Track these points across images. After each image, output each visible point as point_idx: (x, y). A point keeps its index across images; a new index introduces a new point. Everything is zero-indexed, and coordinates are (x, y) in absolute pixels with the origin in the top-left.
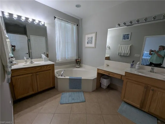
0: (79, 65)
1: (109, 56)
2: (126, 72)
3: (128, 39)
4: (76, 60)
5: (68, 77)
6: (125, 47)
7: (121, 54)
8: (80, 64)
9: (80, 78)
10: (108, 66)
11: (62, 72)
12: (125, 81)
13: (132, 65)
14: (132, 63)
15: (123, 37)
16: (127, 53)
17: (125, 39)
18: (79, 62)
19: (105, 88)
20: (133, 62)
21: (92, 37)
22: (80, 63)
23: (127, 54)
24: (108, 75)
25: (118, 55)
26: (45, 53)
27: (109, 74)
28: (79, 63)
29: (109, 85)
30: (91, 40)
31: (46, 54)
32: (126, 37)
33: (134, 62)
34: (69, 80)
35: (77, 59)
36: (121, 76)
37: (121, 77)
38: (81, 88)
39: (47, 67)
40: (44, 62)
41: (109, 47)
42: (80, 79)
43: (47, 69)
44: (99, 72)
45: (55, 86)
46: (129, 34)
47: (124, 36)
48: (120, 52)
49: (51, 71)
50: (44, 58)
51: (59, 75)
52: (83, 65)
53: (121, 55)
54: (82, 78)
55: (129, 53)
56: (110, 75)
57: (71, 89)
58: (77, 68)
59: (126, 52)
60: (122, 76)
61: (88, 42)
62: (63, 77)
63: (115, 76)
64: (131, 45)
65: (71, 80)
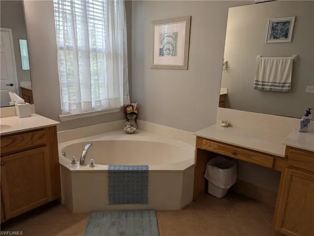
0: (133, 122)
1: (226, 93)
2: (288, 148)
3: (286, 36)
4: (125, 108)
5: (105, 168)
6: (277, 63)
7: (263, 85)
8: (138, 120)
9: (144, 169)
10: (229, 126)
11: (84, 152)
12: (286, 174)
13: (305, 124)
14: (306, 118)
15: (270, 32)
16: (283, 81)
17: (275, 38)
18: (132, 113)
19: (219, 194)
20: (308, 113)
21: (176, 34)
22: (136, 118)
23: (283, 87)
24: (230, 155)
25: (256, 88)
26: (12, 85)
27: (235, 154)
28: (134, 116)
29: (232, 186)
30: (173, 42)
31: (16, 86)
32: (279, 30)
33: (310, 113)
34: (109, 177)
35: (126, 104)
36: (275, 160)
37: (272, 162)
38: (147, 198)
39: (33, 136)
40: (17, 118)
41: (227, 63)
42: (142, 172)
43: (34, 144)
44: (203, 148)
45: (60, 198)
46: (289, 22)
47: (273, 28)
48: (260, 80)
49: (46, 149)
50: (19, 106)
51: (74, 162)
52: (148, 124)
53: (263, 88)
54: (151, 168)
55: (289, 81)
56: (239, 157)
57: (115, 203)
58: (128, 133)
59: (281, 80)
60: (275, 158)
61: (161, 50)
62: (87, 168)
63: (255, 160)
64: (294, 57)
65: (114, 176)
